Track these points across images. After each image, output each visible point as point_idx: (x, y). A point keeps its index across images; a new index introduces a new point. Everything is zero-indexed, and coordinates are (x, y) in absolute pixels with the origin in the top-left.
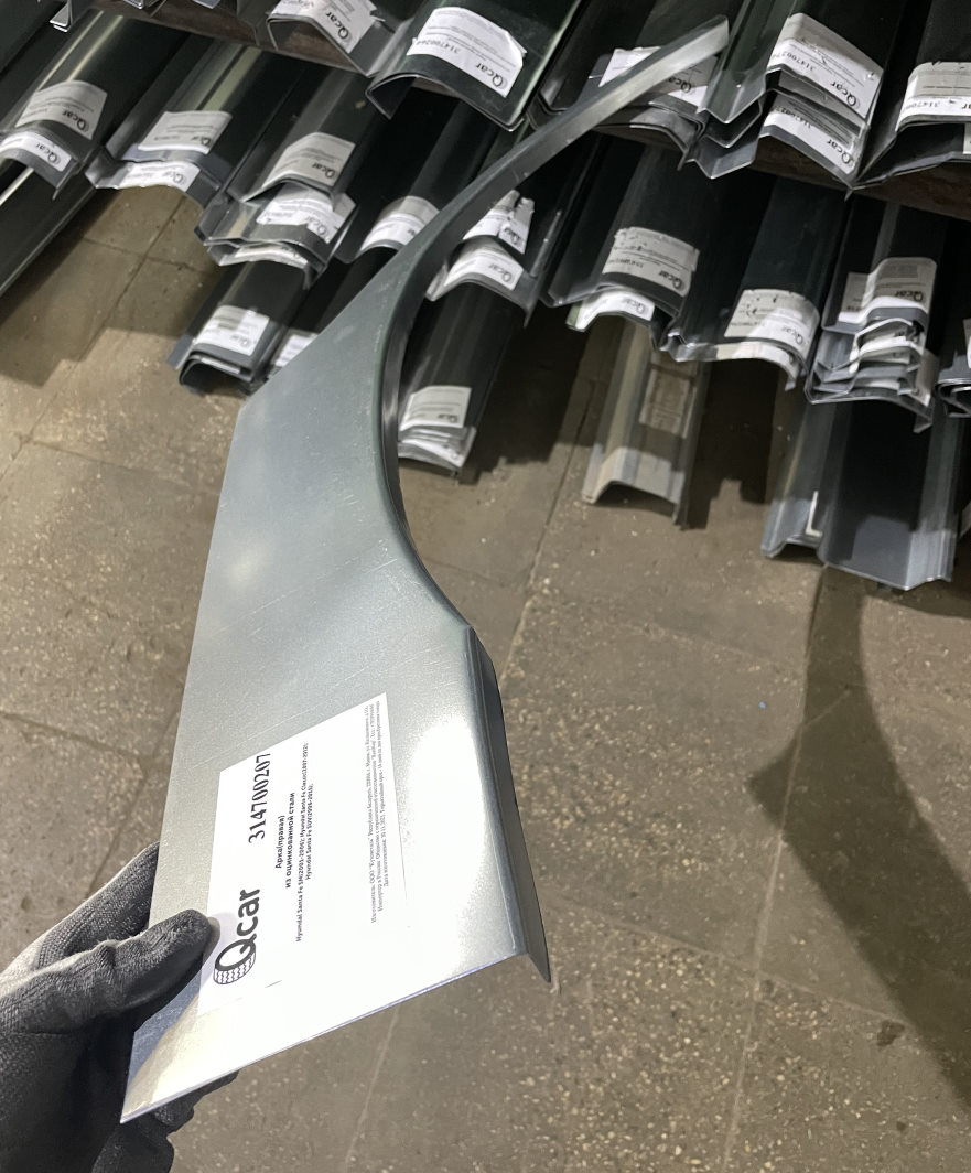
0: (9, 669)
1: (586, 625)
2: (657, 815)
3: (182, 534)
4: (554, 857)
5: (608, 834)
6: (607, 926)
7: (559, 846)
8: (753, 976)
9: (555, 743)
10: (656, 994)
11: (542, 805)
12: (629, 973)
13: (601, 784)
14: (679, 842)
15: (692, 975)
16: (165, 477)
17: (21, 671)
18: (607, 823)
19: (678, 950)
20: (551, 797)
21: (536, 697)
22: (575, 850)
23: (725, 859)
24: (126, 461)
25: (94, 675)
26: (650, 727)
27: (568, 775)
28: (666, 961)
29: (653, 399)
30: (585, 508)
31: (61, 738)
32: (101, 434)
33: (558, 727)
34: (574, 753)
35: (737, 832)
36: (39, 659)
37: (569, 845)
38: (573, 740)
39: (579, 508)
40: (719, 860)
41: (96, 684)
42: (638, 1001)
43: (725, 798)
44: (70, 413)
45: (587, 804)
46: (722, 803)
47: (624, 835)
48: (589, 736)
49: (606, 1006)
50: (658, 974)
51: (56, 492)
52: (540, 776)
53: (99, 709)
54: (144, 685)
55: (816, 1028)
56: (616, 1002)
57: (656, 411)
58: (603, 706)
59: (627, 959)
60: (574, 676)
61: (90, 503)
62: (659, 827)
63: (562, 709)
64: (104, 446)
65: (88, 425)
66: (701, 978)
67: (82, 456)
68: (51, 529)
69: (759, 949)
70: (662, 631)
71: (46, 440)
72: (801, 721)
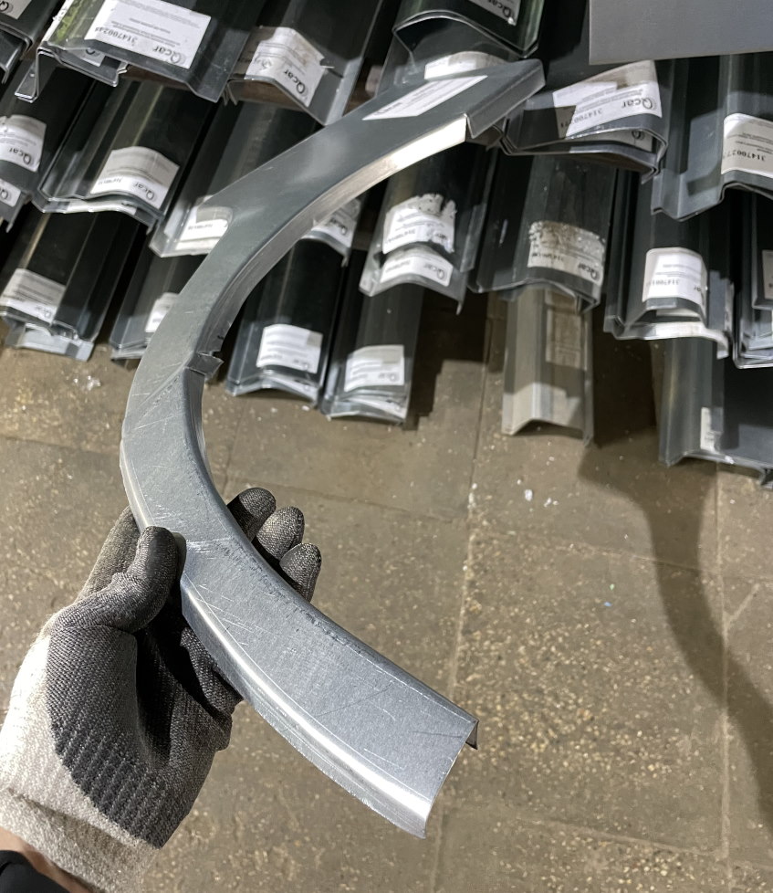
0: (5, 667)
1: (526, 551)
2: (620, 727)
4: (539, 781)
5: (580, 751)
6: (595, 840)
7: (540, 771)
8: (725, 865)
9: (520, 670)
11: (518, 732)
12: (621, 881)
13: (567, 704)
14: (642, 749)
15: (674, 874)
18: (577, 740)
19: (659, 852)
20: (525, 722)
21: (495, 628)
22: (554, 771)
23: (684, 759)
24: (84, 442)
26: (599, 643)
27: (536, 699)
28: (651, 864)
29: (553, 339)
30: (504, 439)
32: (58, 420)
33: (520, 654)
34: (536, 678)
35: (689, 733)
37: (549, 767)
38: (535, 665)
39: (501, 440)
40: (679, 761)
43: (672, 701)
44: (23, 401)
45: (557, 725)
46: (671, 706)
47: (595, 750)
48: (548, 659)
50: (646, 878)
51: (22, 482)
52: (512, 704)
57: (558, 349)
58: (555, 628)
59: (617, 869)
60: (524, 603)
61: (56, 489)
62: (622, 737)
63: (520, 636)
64: (60, 430)
65: (42, 411)
66: (682, 875)
67: (41, 443)
68: (23, 520)
69: (725, 839)
70: (593, 549)
71: (3, 431)
72: (724, 619)
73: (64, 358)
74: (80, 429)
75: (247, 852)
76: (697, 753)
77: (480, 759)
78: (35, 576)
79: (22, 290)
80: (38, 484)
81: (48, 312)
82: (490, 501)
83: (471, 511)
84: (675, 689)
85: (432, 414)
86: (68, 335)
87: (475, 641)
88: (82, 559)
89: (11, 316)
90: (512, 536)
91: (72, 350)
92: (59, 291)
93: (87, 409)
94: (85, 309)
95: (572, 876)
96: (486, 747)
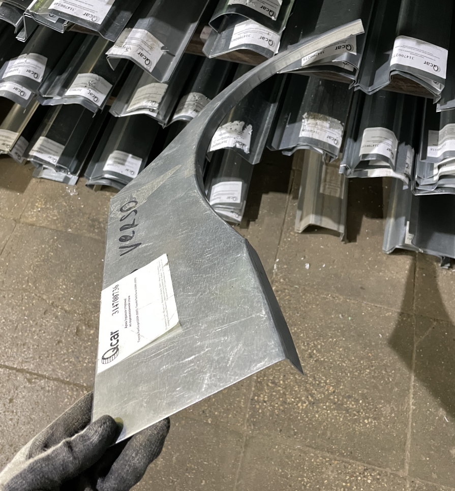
0: (18, 344)
1: (304, 297)
2: (349, 397)
4: (301, 424)
5: (325, 409)
6: (331, 460)
7: (302, 418)
8: (405, 480)
11: (292, 396)
12: (344, 484)
13: (320, 382)
14: (362, 411)
15: (375, 482)
16: (89, 235)
17: (24, 345)
18: (325, 403)
19: (367, 469)
20: (295, 391)
22: (310, 420)
23: (385, 417)
24: (69, 228)
25: (61, 345)
27: (303, 379)
28: (362, 476)
29: (325, 181)
30: (296, 235)
31: (46, 380)
32: (54, 216)
35: (390, 403)
36: (32, 338)
37: (307, 417)
39: (294, 235)
40: (382, 418)
41: (62, 349)
43: (382, 385)
44: (39, 206)
45: (314, 393)
46: (381, 387)
47: (334, 409)
48: (312, 357)
50: (358, 483)
51: (35, 248)
52: (289, 381)
53: (64, 363)
54: (87, 347)
57: (327, 186)
58: (317, 340)
60: (300, 325)
61: (52, 252)
62: (351, 403)
64: (57, 222)
65: (48, 211)
66: (379, 484)
67: (47, 228)
68: (33, 268)
69: (406, 464)
70: (341, 297)
71: (27, 221)
72: (414, 340)
73: (63, 184)
74: (68, 221)
77: (269, 410)
78: (37, 297)
79: (42, 147)
80: (43, 250)
81: (54, 159)
82: (286, 268)
83: (274, 274)
84: (383, 378)
85: (257, 220)
86: (64, 172)
88: (63, 291)
89: (35, 160)
90: (296, 288)
91: (67, 180)
92: (62, 149)
94: (74, 158)
95: (316, 479)
96: (272, 403)
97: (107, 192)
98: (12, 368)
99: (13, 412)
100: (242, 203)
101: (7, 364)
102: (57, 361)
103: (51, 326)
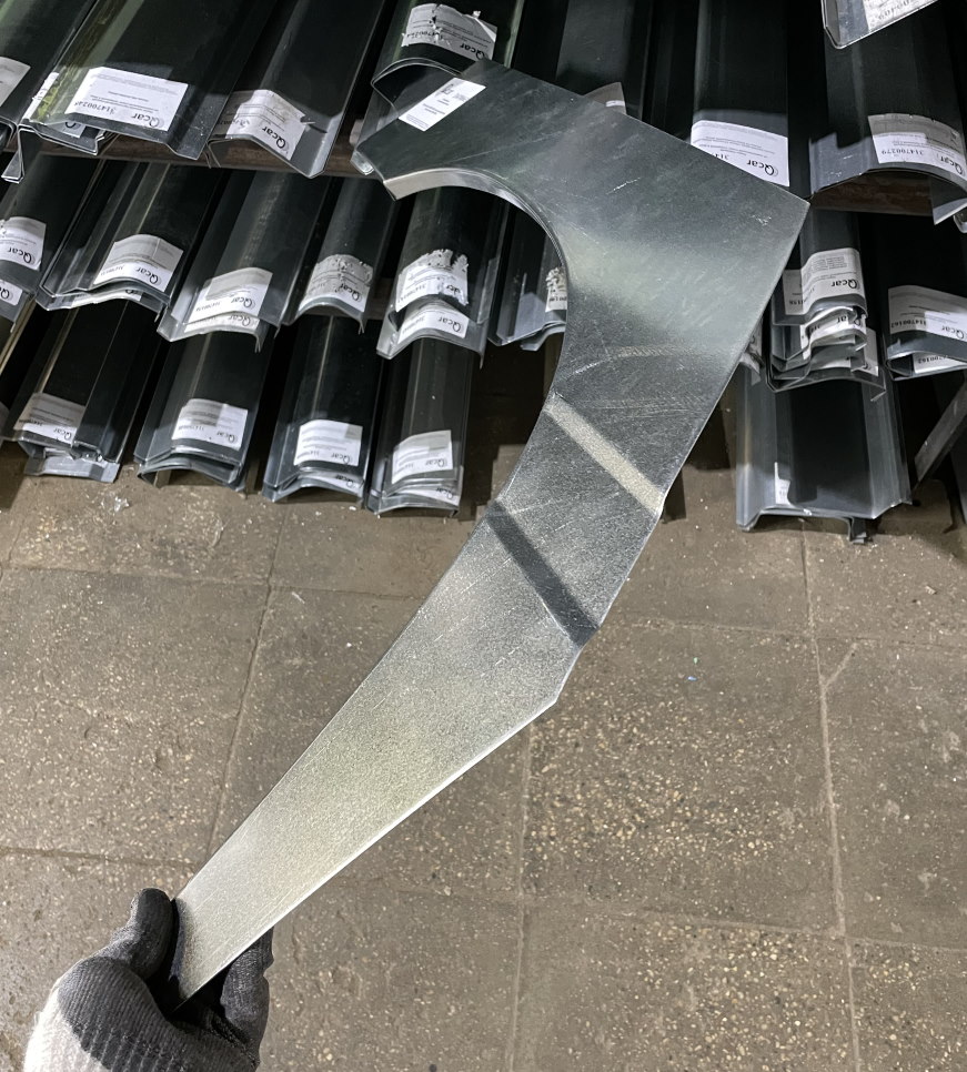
0: (37, 804)
2: (713, 805)
3: (185, 627)
4: (627, 870)
5: (671, 835)
6: (694, 928)
7: (628, 858)
8: (842, 943)
9: (600, 756)
10: (757, 984)
11: (601, 821)
12: (726, 969)
13: (653, 786)
14: (740, 827)
15: (785, 957)
16: (156, 574)
17: (50, 802)
18: (667, 823)
19: (766, 935)
20: (608, 809)
21: (570, 714)
22: (643, 858)
23: (787, 832)
24: (114, 565)
25: (128, 791)
26: (684, 719)
27: (620, 785)
28: (758, 949)
31: (107, 863)
32: (84, 544)
33: (598, 739)
34: (618, 762)
35: (790, 805)
36: (66, 786)
37: (638, 854)
38: (616, 749)
40: (782, 835)
41: (130, 800)
42: (742, 996)
43: (770, 774)
44: (46, 529)
45: (644, 809)
46: (769, 778)
47: (687, 832)
48: (630, 741)
49: (712, 1008)
50: (754, 963)
51: (48, 612)
52: (593, 792)
53: (139, 825)
54: (182, 789)
55: (912, 979)
56: (719, 1002)
58: (635, 708)
59: (721, 956)
60: (600, 685)
61: (85, 615)
62: (717, 816)
63: (599, 720)
64: (87, 556)
65: (66, 538)
66: (794, 958)
67: (67, 571)
68: (50, 650)
69: (840, 914)
70: (672, 623)
71: (26, 563)
72: (820, 682)
73: (89, 482)
74: (109, 552)
75: (311, 974)
76: (801, 826)
77: (562, 852)
78: (65, 707)
80: (66, 613)
81: (66, 434)
84: (771, 760)
86: (90, 456)
87: (549, 730)
88: (117, 686)
89: (29, 440)
91: (97, 472)
92: (79, 411)
93: (116, 531)
94: (107, 427)
95: (670, 968)
96: (567, 840)
97: (182, 486)
98: (30, 852)
99: (45, 936)
100: (456, 469)
101: (20, 846)
102: (124, 825)
103: (101, 758)
